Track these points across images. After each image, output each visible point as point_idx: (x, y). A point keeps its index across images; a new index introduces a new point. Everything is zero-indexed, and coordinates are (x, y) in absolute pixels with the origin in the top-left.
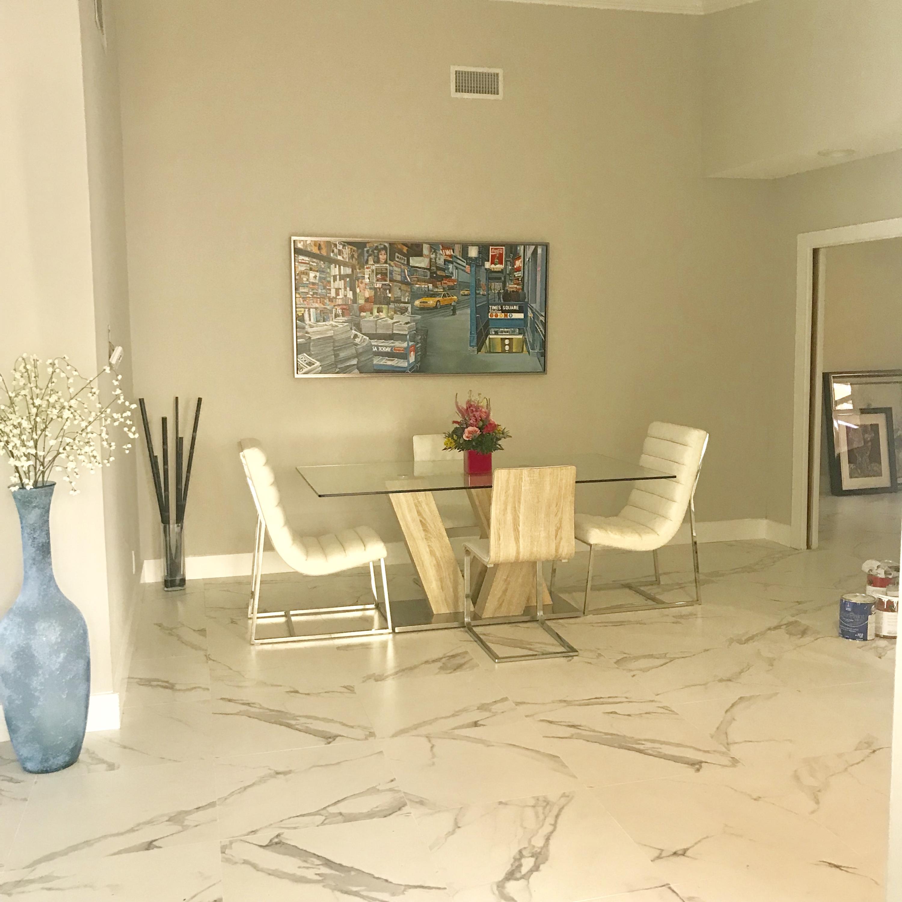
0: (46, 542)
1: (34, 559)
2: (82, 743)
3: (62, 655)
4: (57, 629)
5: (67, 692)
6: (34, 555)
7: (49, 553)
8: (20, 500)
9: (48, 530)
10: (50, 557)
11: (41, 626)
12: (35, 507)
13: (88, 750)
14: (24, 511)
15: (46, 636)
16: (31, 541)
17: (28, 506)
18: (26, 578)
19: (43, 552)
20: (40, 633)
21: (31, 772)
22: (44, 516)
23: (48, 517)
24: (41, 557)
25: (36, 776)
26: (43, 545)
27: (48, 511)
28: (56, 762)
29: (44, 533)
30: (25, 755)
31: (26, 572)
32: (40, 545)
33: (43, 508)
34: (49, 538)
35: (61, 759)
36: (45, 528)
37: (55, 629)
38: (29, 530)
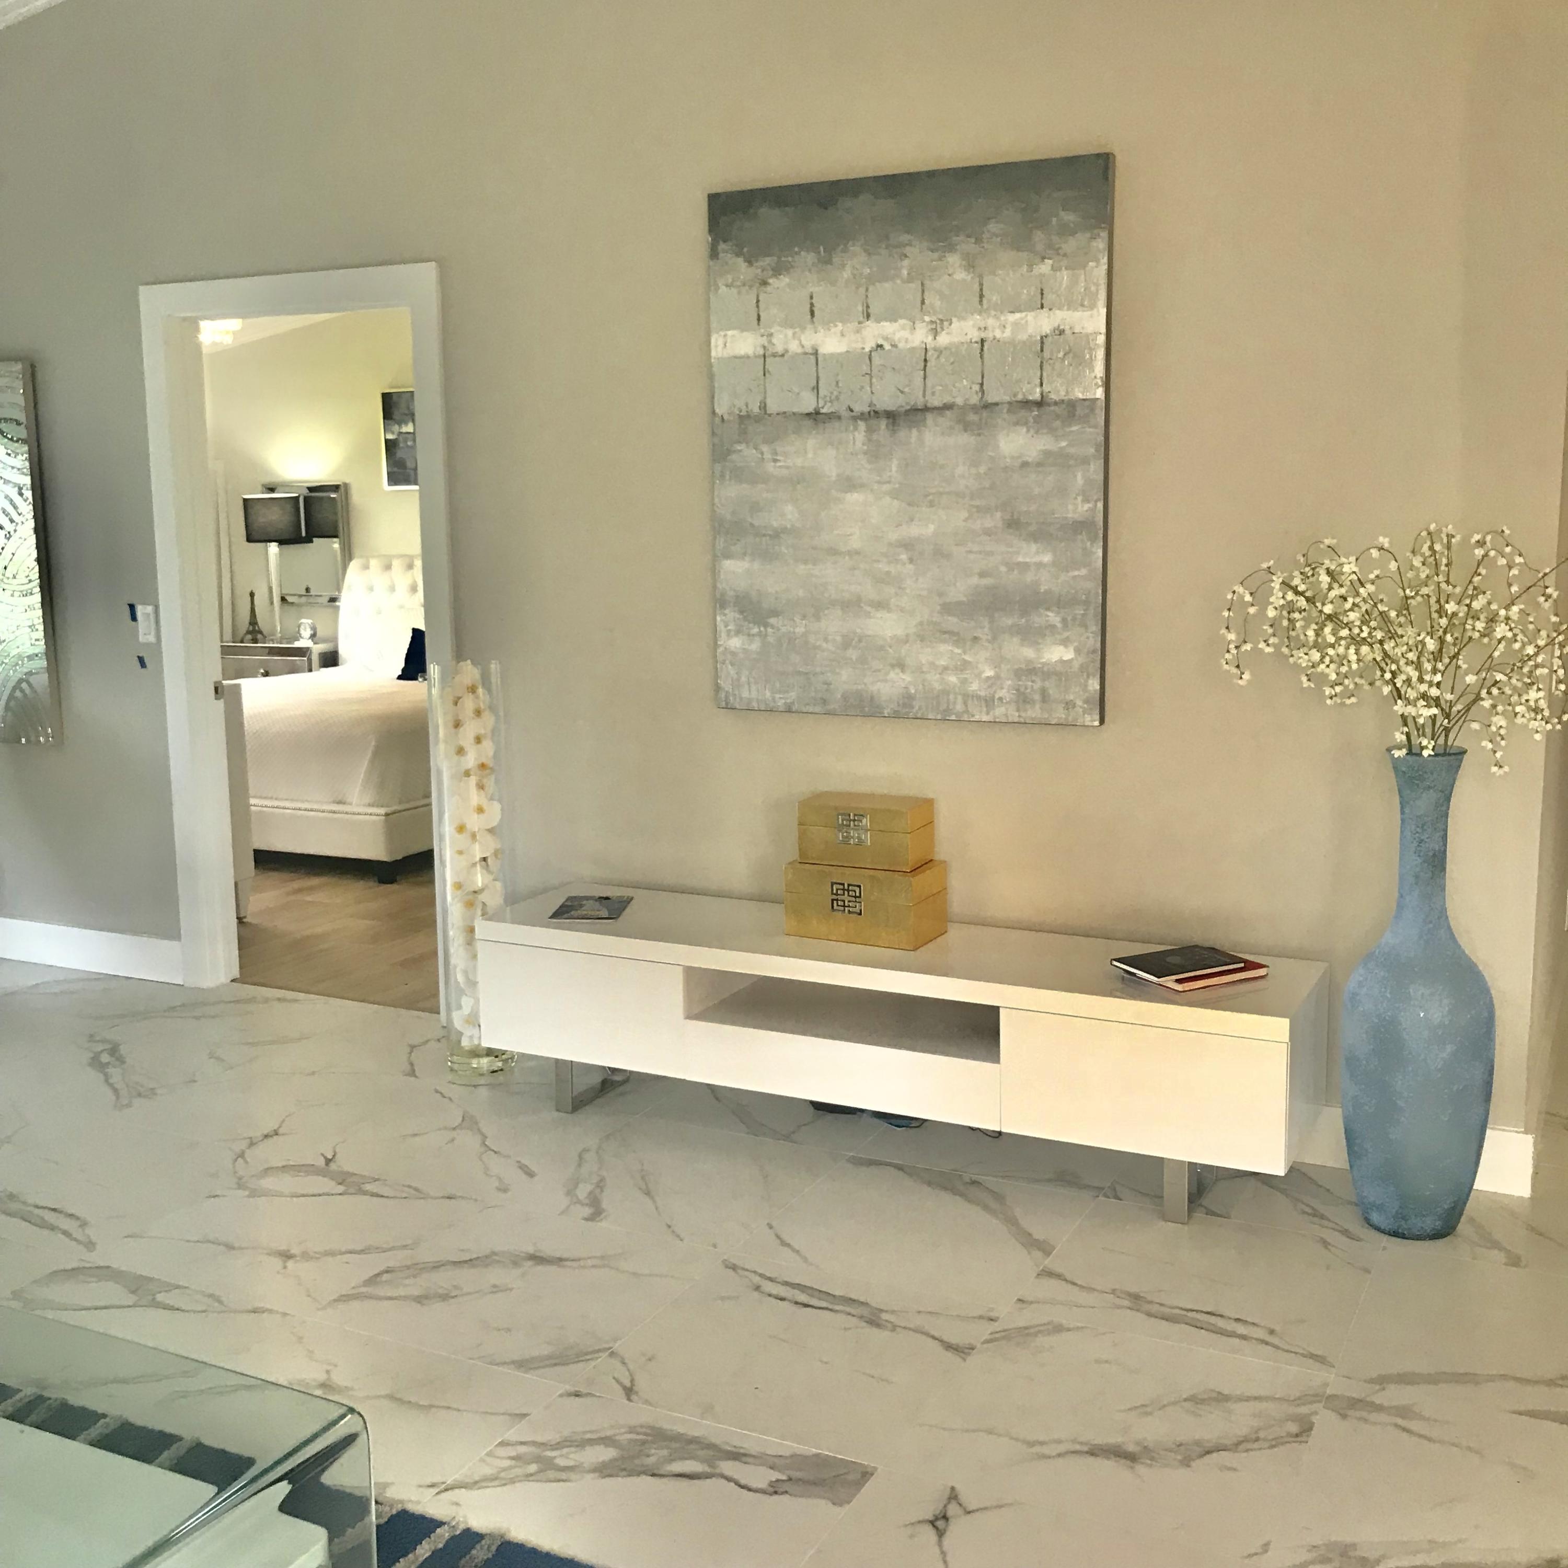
0: (1440, 850)
1: (1417, 877)
2: (1465, 1203)
3: (1449, 1048)
4: (1446, 1001)
5: (1450, 1111)
6: (1418, 869)
7: (1444, 869)
8: (1404, 772)
9: (1446, 830)
10: (1444, 878)
11: (1418, 990)
12: (1429, 788)
13: (1472, 1220)
14: (1409, 792)
15: (1425, 1011)
16: (1415, 844)
17: (1418, 785)
18: (1400, 907)
19: (1434, 866)
20: (1416, 1003)
21: (1378, 1229)
22: (1442, 805)
23: (1448, 808)
24: (1430, 874)
25: (1385, 1238)
26: (1434, 855)
27: (1448, 799)
28: (1420, 1224)
29: (1438, 834)
30: (1372, 1199)
31: (1401, 896)
32: (1431, 854)
33: (1442, 791)
34: (1445, 845)
35: (1430, 1223)
36: (1440, 826)
37: (1441, 1001)
38: (1413, 827)
